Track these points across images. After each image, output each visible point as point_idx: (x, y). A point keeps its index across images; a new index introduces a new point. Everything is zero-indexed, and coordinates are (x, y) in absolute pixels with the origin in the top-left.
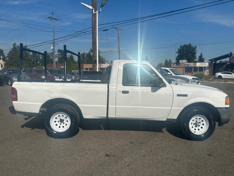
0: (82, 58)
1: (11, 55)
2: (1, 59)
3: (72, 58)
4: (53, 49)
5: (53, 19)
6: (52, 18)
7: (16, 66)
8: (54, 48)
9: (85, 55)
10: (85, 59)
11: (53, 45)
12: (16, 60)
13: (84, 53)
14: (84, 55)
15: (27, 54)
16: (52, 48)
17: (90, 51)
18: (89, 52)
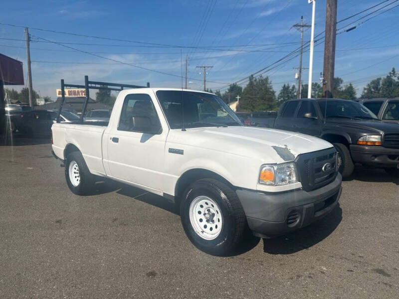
0: (373, 88)
1: (246, 95)
2: (237, 100)
3: (350, 90)
4: (298, 78)
5: (303, 26)
6: (300, 26)
7: (250, 109)
8: (300, 76)
9: (381, 83)
10: (379, 90)
11: (298, 71)
12: (252, 100)
13: (379, 79)
14: (379, 82)
15: (267, 91)
16: (296, 76)
17: (390, 73)
18: (388, 77)
